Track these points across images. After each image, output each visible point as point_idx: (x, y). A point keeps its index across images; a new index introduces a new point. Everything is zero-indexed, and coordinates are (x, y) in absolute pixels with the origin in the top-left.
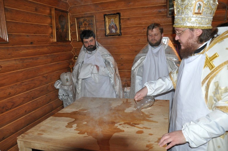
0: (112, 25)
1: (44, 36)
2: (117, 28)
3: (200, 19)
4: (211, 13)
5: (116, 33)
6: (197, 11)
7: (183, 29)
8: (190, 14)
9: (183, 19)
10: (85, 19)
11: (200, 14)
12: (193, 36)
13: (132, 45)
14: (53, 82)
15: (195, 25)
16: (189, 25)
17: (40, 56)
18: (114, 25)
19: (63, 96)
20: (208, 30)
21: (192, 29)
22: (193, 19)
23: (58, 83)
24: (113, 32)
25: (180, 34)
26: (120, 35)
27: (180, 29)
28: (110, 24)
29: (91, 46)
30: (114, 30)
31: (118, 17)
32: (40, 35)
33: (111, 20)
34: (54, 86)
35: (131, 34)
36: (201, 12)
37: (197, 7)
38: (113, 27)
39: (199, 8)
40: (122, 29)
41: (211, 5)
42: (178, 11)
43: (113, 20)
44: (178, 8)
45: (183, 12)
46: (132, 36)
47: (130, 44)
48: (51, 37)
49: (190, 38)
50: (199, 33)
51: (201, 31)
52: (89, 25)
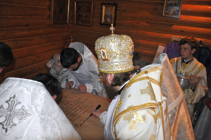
0: (108, 14)
1: (41, 18)
2: (112, 18)
5: (110, 22)
10: (84, 4)
14: (46, 61)
17: (34, 38)
18: (110, 15)
19: (55, 74)
23: (51, 62)
24: (108, 21)
28: (106, 13)
31: (114, 8)
32: (37, 18)
33: (108, 9)
34: (46, 65)
35: (125, 26)
38: (108, 17)
39: (104, 54)
40: (117, 20)
43: (110, 9)
46: (126, 28)
48: (49, 20)
52: (87, 11)
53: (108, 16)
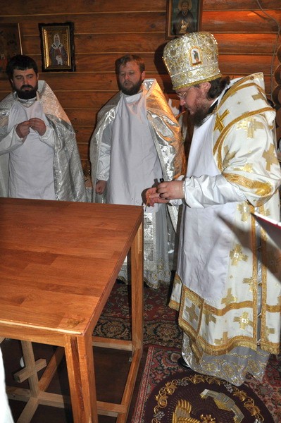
0: (57, 47)
2: (66, 54)
3: (202, 69)
4: (213, 58)
5: (64, 65)
6: (194, 61)
7: (186, 89)
8: (188, 67)
9: (182, 77)
11: (200, 63)
12: (200, 93)
13: (97, 92)
15: (199, 79)
16: (191, 81)
18: (60, 48)
20: (217, 80)
21: (197, 85)
22: (194, 73)
24: (59, 63)
25: (185, 97)
26: (71, 70)
27: (182, 90)
28: (52, 46)
29: (29, 86)
30: (60, 60)
31: (68, 31)
33: (55, 37)
35: (95, 70)
36: (200, 61)
37: (193, 56)
38: (57, 53)
39: (196, 56)
40: (76, 57)
41: (209, 48)
42: (172, 68)
43: (58, 36)
44: (171, 64)
45: (178, 68)
46: (98, 74)
47: (92, 89)
49: (197, 98)
50: (208, 86)
51: (210, 85)
52: (8, 45)
53: (58, 51)
